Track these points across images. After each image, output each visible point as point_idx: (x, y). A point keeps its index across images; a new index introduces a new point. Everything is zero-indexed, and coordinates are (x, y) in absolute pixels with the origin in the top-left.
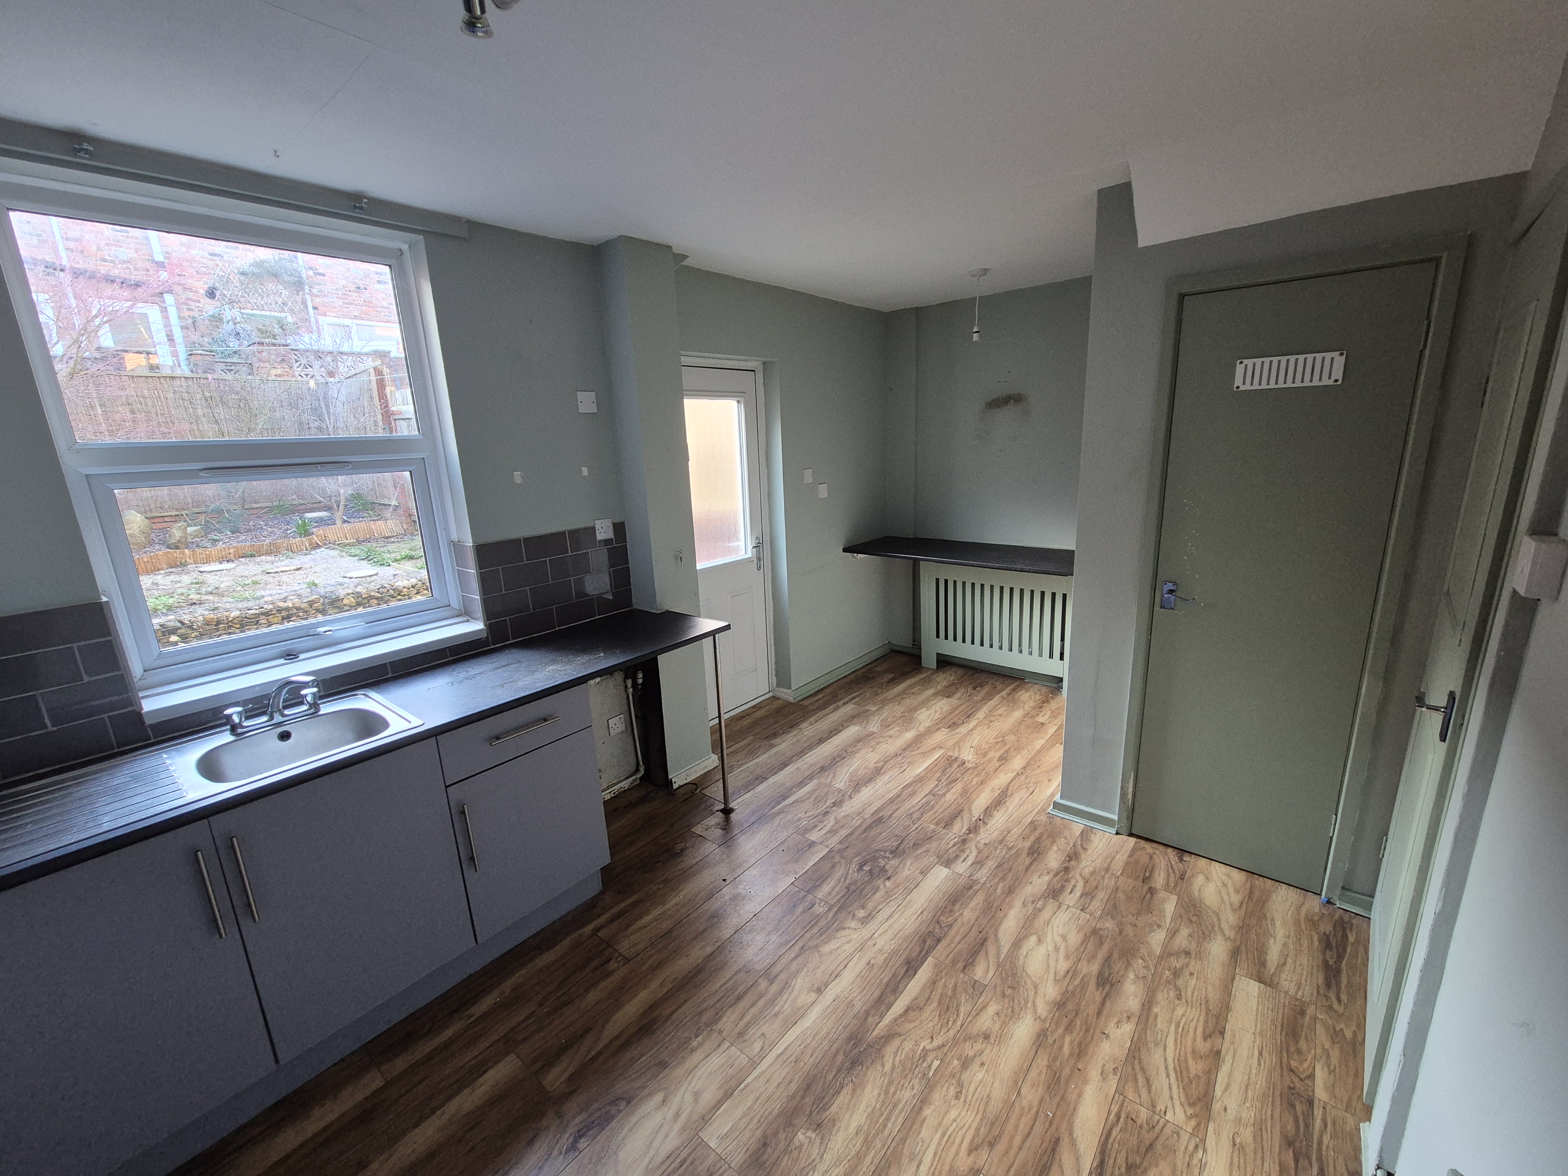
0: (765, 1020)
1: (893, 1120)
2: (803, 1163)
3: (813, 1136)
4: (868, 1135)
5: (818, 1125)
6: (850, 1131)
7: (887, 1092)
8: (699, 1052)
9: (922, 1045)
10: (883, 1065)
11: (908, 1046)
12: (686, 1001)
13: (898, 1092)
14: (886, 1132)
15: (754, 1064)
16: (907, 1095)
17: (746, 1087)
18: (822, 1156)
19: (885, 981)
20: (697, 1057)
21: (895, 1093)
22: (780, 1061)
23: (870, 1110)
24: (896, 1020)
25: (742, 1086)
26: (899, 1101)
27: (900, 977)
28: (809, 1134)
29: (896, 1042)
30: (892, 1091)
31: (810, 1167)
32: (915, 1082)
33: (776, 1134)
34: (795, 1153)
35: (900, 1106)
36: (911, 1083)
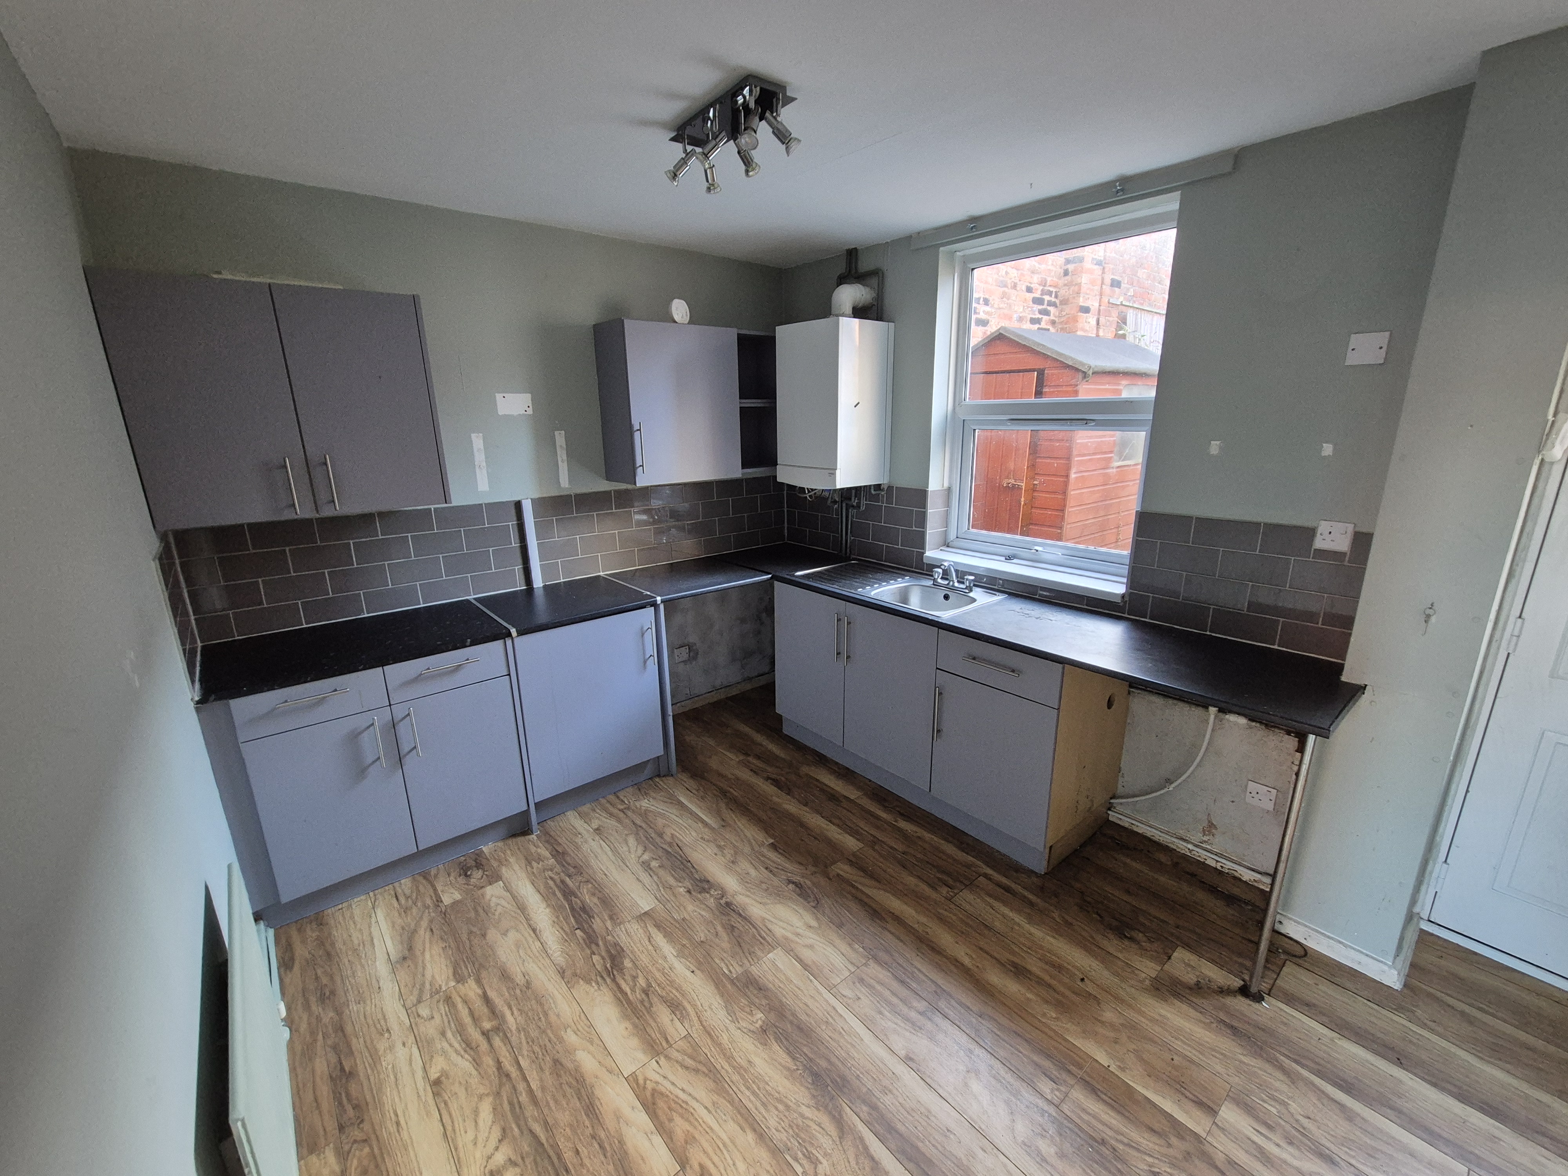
0: (876, 1002)
1: (752, 1098)
2: (740, 1014)
3: (757, 1025)
4: (745, 1070)
5: (765, 1031)
6: (752, 1056)
7: (780, 1101)
8: (848, 949)
9: (824, 1161)
10: (808, 1106)
11: (826, 1142)
12: (902, 941)
13: (776, 1112)
14: (743, 1088)
15: (830, 988)
16: (772, 1121)
17: (811, 981)
18: (740, 1029)
19: (920, 1145)
20: (844, 947)
21: (777, 1109)
22: (829, 1009)
23: (767, 1079)
24: (862, 1139)
25: (812, 978)
26: (767, 1110)
27: (926, 1169)
28: (760, 1022)
29: (834, 1133)
30: (781, 1107)
31: (734, 1019)
32: (783, 1136)
33: (766, 997)
34: (748, 1009)
35: (763, 1111)
36: (782, 1130)
